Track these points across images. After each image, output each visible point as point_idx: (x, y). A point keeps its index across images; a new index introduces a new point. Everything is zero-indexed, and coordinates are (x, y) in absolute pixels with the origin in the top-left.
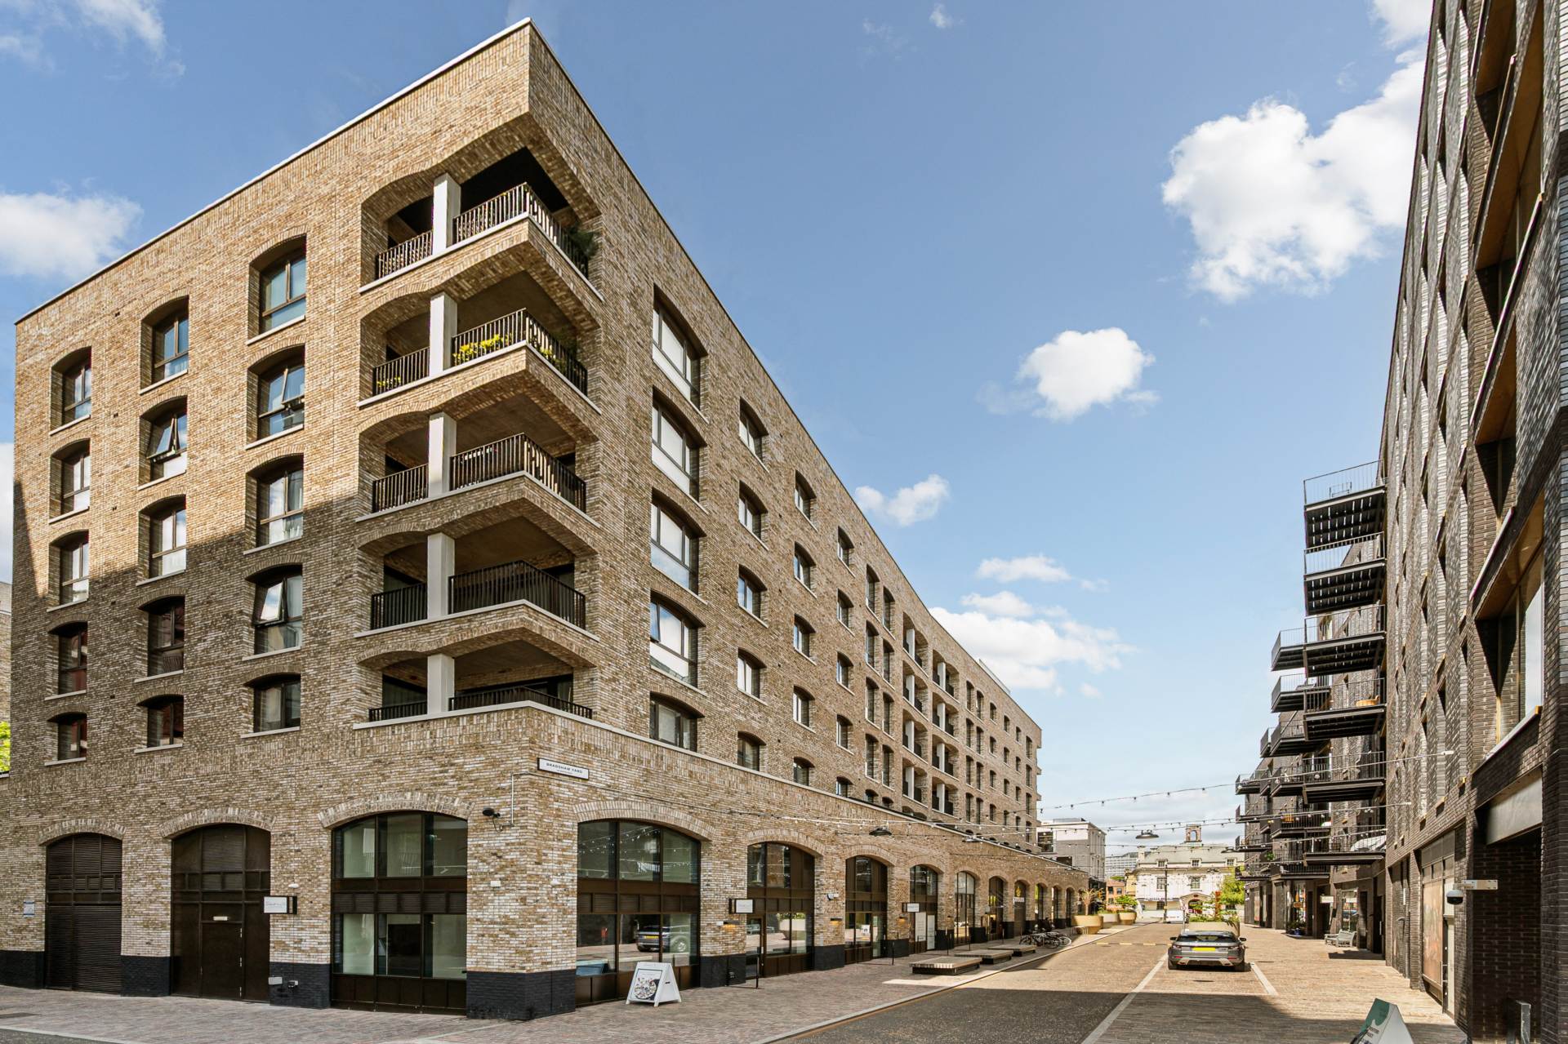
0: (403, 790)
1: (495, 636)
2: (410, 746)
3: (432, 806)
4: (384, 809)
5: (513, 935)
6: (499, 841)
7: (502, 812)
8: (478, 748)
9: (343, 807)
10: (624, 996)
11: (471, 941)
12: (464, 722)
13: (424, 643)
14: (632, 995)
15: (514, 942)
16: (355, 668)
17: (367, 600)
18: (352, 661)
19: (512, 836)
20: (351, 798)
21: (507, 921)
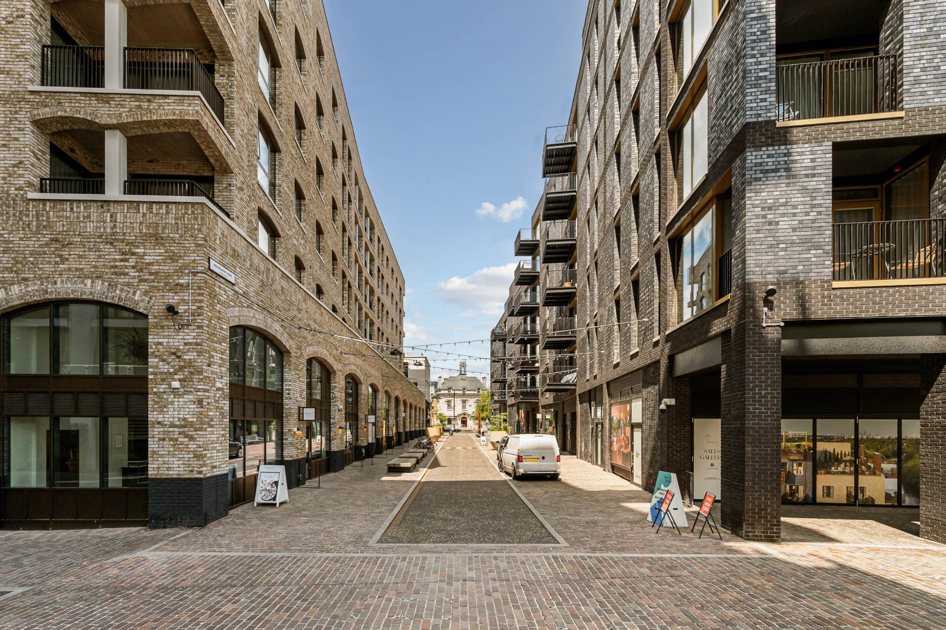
0: (83, 276)
1: (170, 123)
2: (90, 227)
3: (115, 296)
4: (63, 296)
5: (191, 438)
6: (177, 340)
7: (181, 309)
8: (157, 239)
9: (16, 289)
10: (252, 499)
11: (152, 445)
12: (143, 209)
13: (103, 114)
14: (259, 499)
15: (192, 446)
16: (29, 127)
17: (38, 49)
18: (24, 117)
19: (190, 335)
20: (25, 279)
21: (185, 424)
